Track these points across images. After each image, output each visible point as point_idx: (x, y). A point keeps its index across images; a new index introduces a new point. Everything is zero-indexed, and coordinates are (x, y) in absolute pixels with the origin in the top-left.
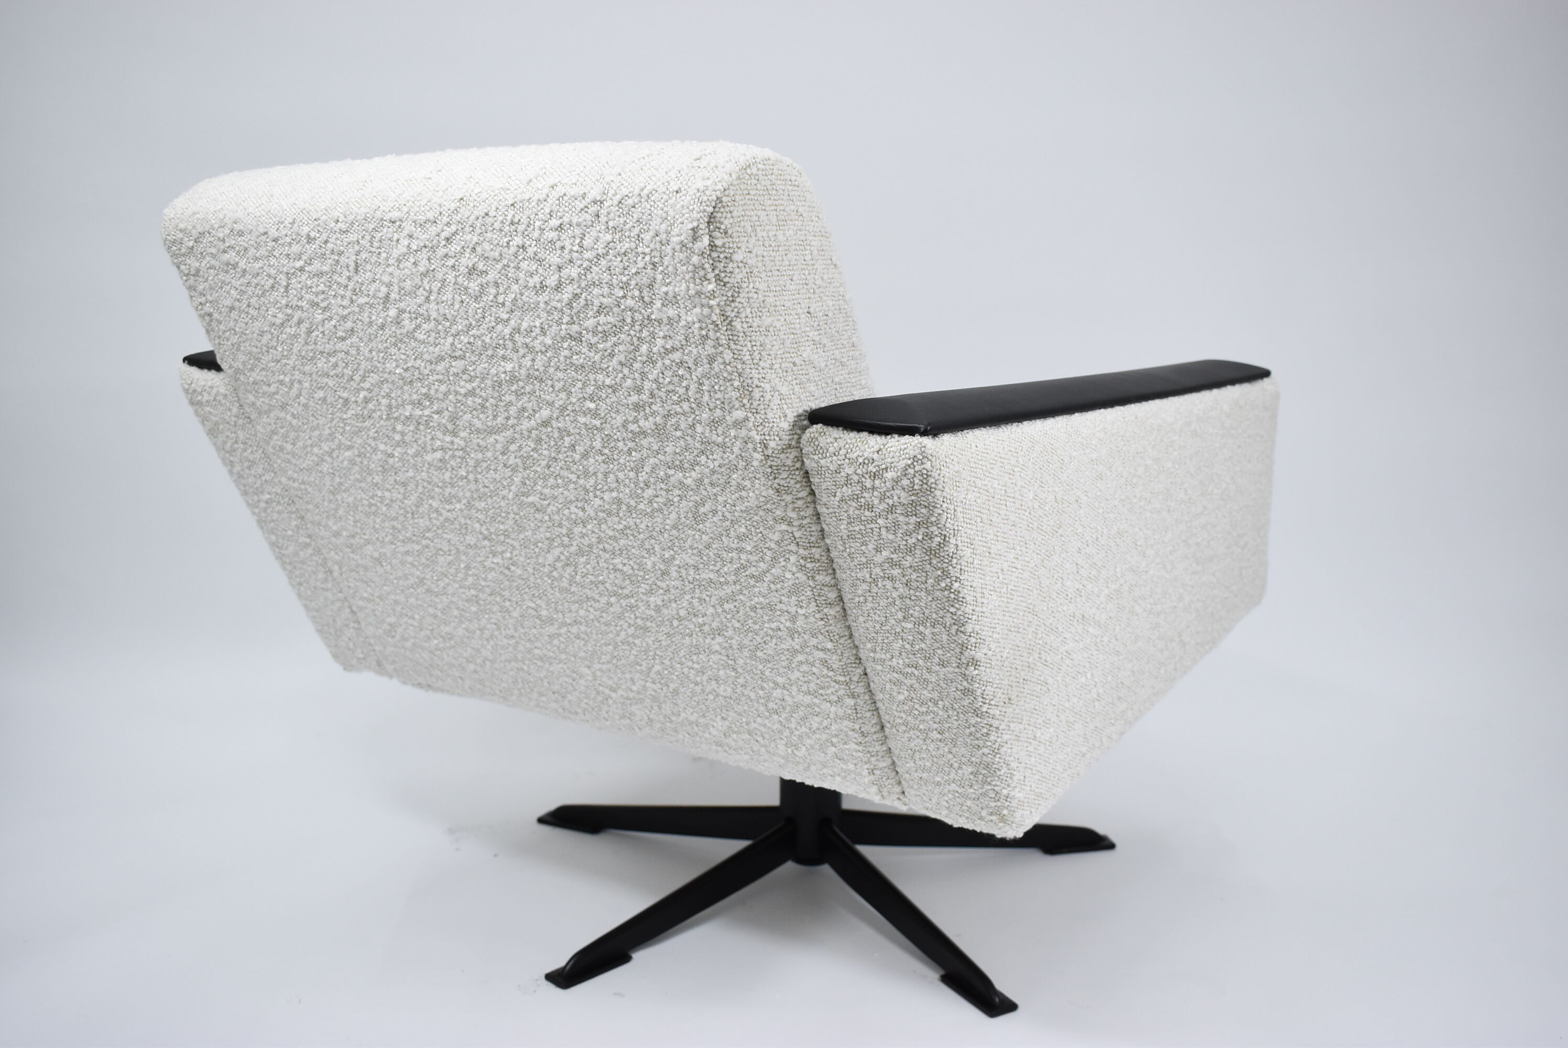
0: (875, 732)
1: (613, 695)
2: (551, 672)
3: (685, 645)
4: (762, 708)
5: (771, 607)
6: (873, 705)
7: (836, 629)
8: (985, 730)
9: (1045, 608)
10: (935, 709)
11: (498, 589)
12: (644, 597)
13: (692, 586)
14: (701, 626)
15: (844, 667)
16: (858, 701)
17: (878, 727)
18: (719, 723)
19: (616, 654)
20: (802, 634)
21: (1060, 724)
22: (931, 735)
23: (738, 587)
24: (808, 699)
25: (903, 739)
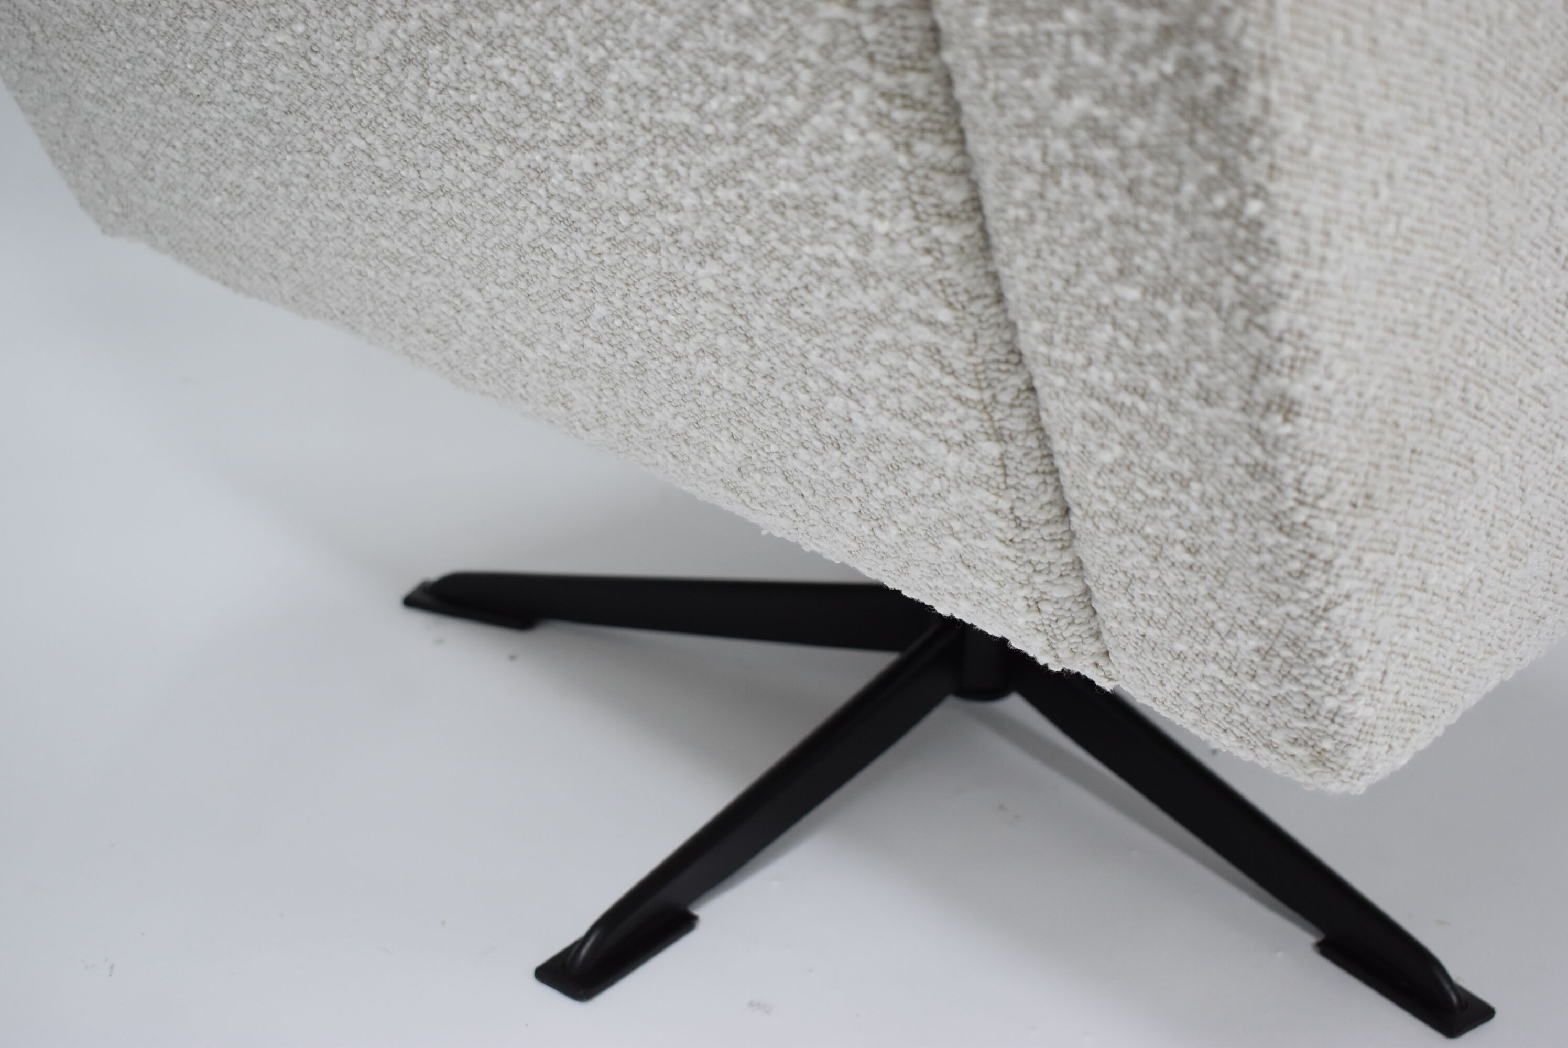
0: (1048, 522)
1: (529, 353)
2: (416, 288)
3: (648, 271)
4: (807, 431)
5: (815, 208)
6: (1046, 461)
7: (959, 279)
8: (1295, 565)
9: (1496, 281)
10: (1183, 497)
11: (298, 103)
12: (559, 152)
13: (649, 137)
14: (675, 232)
15: (980, 368)
16: (1011, 448)
17: (1056, 511)
18: (726, 446)
19: (523, 269)
20: (885, 282)
21: (1493, 553)
22: (1169, 551)
23: (743, 151)
24: (898, 428)
25: (1106, 548)
